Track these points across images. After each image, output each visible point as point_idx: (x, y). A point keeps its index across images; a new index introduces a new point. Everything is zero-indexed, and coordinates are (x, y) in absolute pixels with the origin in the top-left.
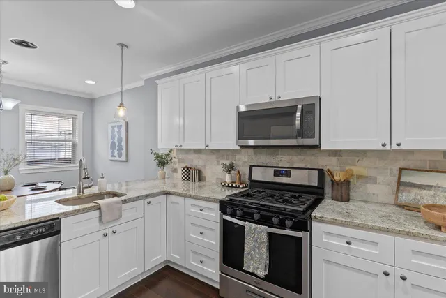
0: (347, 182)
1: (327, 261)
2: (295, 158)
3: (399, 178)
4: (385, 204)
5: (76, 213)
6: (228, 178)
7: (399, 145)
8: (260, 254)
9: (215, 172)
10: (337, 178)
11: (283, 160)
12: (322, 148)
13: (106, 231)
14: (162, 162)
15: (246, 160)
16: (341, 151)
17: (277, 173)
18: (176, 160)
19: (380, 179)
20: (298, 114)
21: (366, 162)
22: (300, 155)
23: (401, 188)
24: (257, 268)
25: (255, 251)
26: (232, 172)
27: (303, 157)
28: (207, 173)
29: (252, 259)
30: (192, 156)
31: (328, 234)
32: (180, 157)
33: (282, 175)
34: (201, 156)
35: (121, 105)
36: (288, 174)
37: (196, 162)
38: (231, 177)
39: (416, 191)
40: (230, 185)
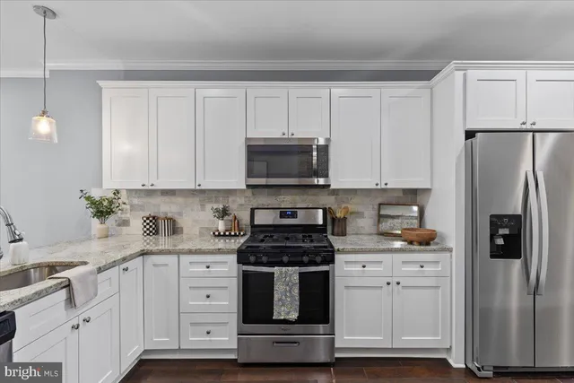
0: (345, 219)
1: (347, 287)
2: (297, 198)
3: (379, 211)
4: (370, 234)
5: (37, 297)
6: (221, 226)
7: (386, 184)
8: (292, 296)
9: (198, 221)
10: (338, 215)
11: (287, 200)
12: (332, 187)
13: (75, 322)
14: (103, 210)
15: (243, 202)
16: (338, 190)
17: (283, 215)
18: (128, 207)
19: (366, 214)
20: (315, 153)
21: (356, 200)
22: (303, 195)
23: (381, 219)
24: (289, 312)
25: (286, 296)
26: (226, 218)
27: (305, 197)
28: (184, 222)
29: (283, 305)
30: (158, 200)
31: (346, 262)
32: (136, 201)
33: (288, 216)
34: (173, 199)
35: (44, 113)
36: (294, 215)
37: (165, 207)
38: (226, 225)
39: (390, 221)
40: (227, 233)
